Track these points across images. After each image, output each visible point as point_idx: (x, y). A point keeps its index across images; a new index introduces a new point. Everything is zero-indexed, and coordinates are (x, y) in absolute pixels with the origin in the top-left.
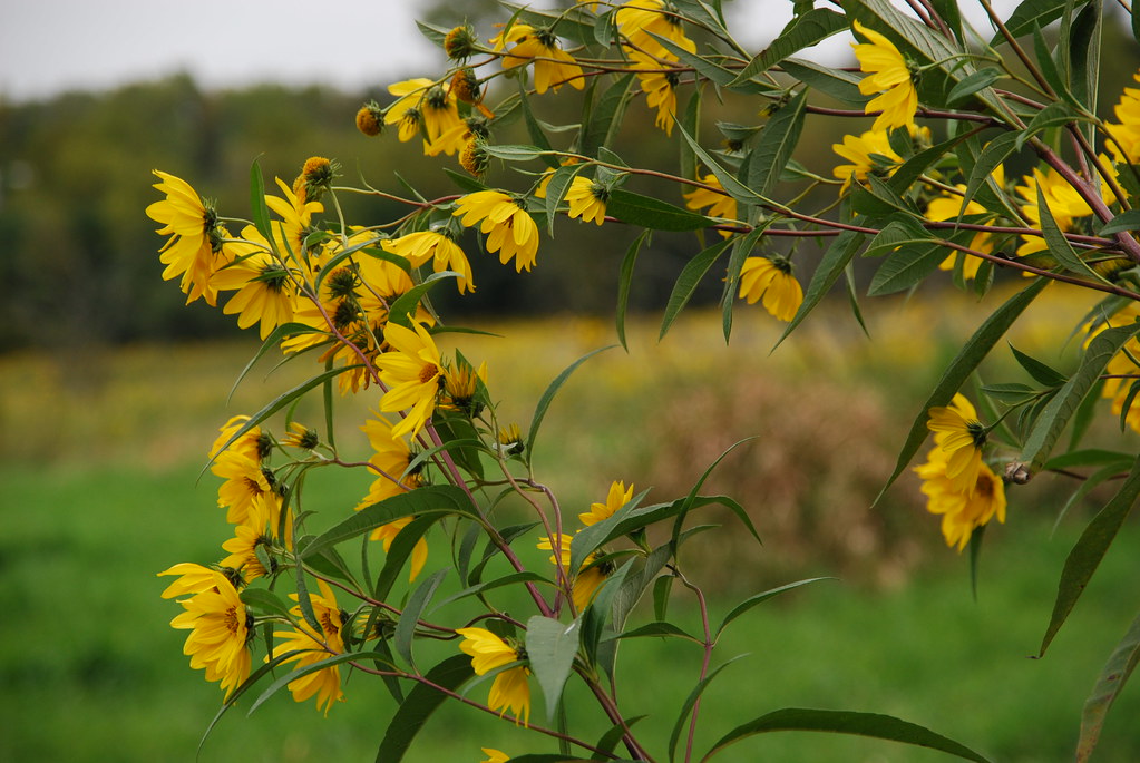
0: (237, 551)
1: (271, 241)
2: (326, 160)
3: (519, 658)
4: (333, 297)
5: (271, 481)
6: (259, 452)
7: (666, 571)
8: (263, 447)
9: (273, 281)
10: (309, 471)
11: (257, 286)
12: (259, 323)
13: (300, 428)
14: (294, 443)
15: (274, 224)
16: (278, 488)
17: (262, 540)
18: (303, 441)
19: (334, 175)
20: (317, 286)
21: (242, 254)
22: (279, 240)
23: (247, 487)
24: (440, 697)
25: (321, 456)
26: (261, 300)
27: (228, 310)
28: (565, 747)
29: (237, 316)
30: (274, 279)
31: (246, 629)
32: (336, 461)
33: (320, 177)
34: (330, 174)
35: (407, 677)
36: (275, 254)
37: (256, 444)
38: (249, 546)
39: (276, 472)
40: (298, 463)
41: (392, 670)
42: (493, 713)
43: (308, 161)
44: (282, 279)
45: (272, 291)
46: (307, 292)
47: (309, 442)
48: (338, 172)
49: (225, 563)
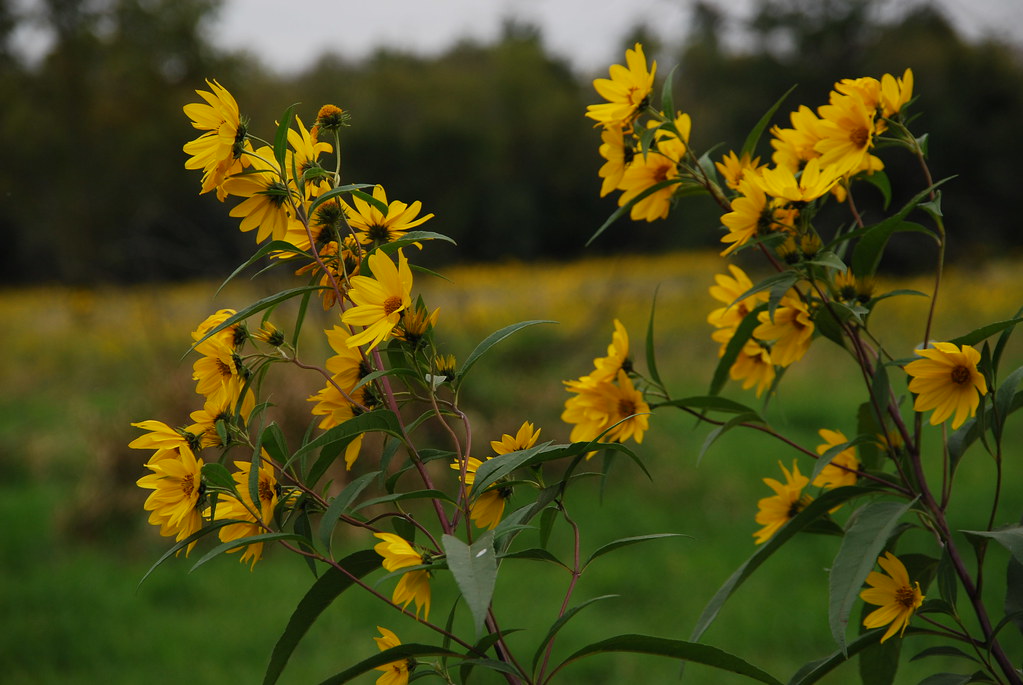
0: (201, 421)
1: (282, 165)
2: (339, 110)
3: (423, 563)
4: (319, 224)
5: (238, 367)
6: (235, 340)
7: (553, 505)
8: (239, 337)
9: (276, 196)
10: (272, 364)
11: (262, 198)
12: (257, 229)
13: (271, 327)
14: (264, 339)
15: (289, 153)
16: (243, 372)
17: (223, 417)
18: (271, 338)
19: (343, 124)
20: (310, 212)
21: (258, 168)
22: (288, 166)
23: (217, 367)
24: (348, 582)
25: (284, 354)
26: (263, 212)
27: (234, 213)
28: (447, 643)
29: (240, 220)
30: (277, 196)
31: (198, 494)
32: (294, 361)
33: (331, 122)
34: (340, 122)
35: (323, 561)
36: (283, 177)
37: (234, 332)
38: (211, 419)
39: (244, 359)
40: (265, 357)
41: (310, 552)
42: (395, 606)
43: (325, 107)
44: (284, 198)
45: (273, 206)
46: (301, 216)
47: (276, 340)
48: (347, 122)
49: (189, 429)
